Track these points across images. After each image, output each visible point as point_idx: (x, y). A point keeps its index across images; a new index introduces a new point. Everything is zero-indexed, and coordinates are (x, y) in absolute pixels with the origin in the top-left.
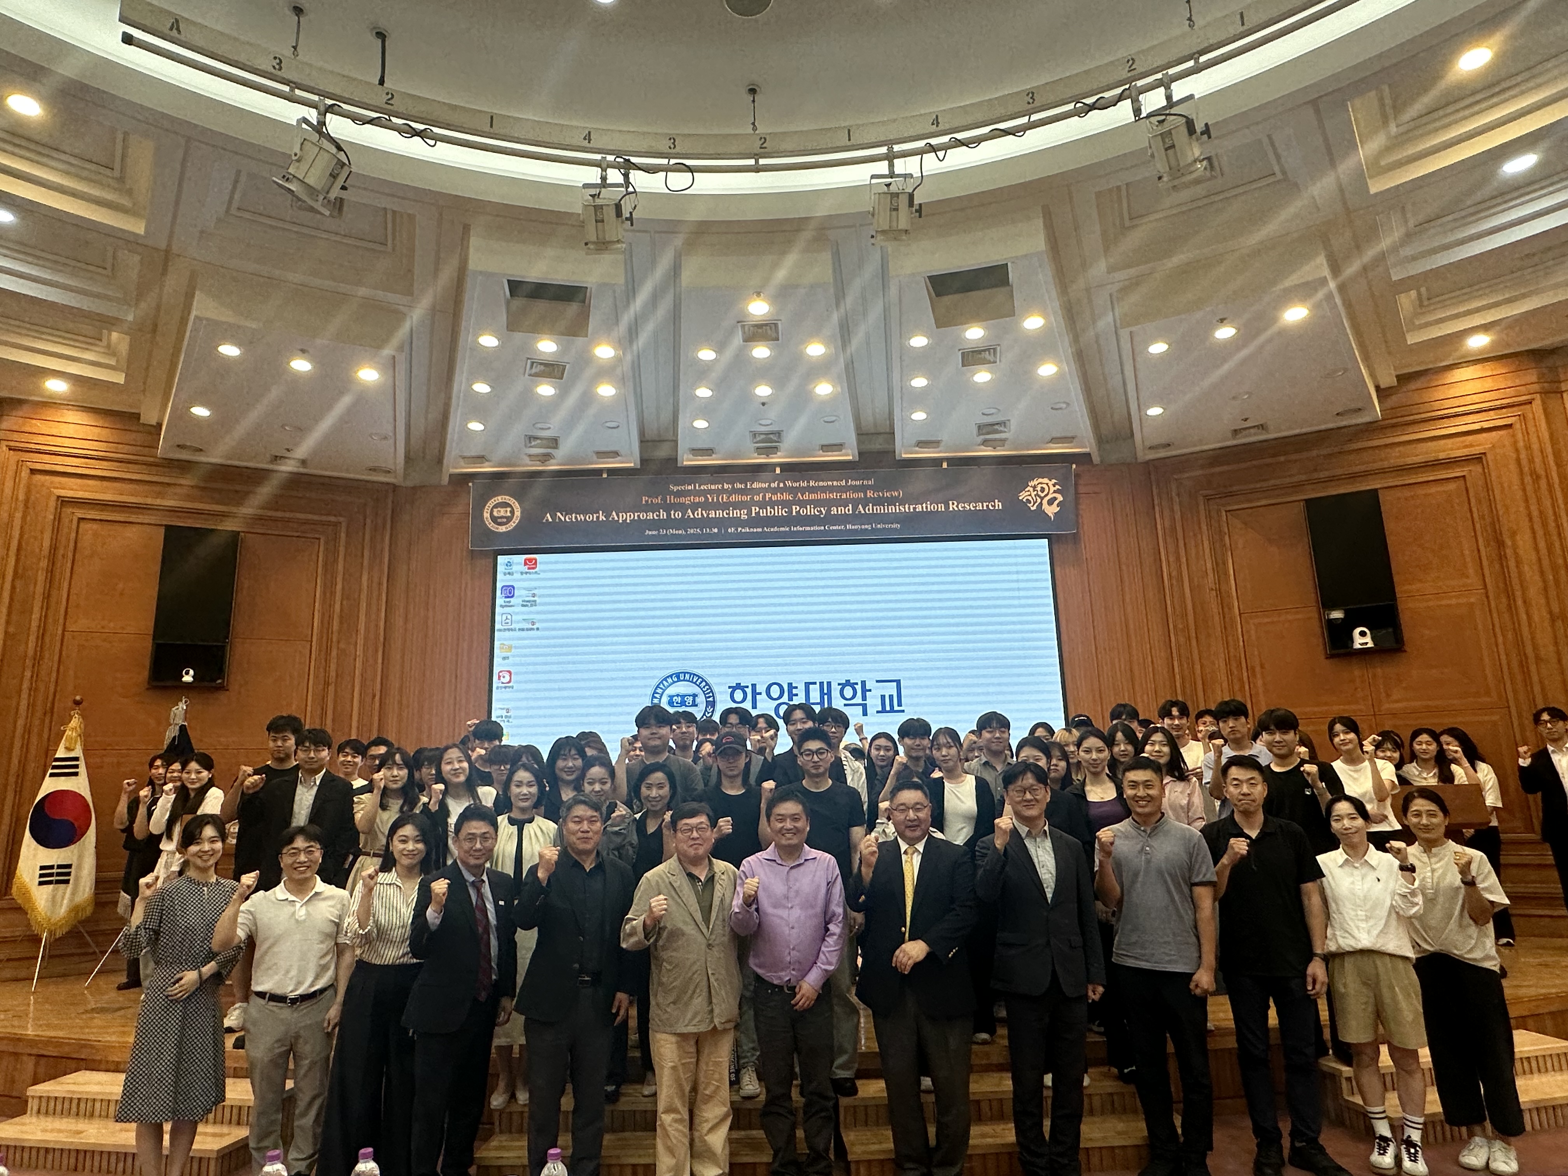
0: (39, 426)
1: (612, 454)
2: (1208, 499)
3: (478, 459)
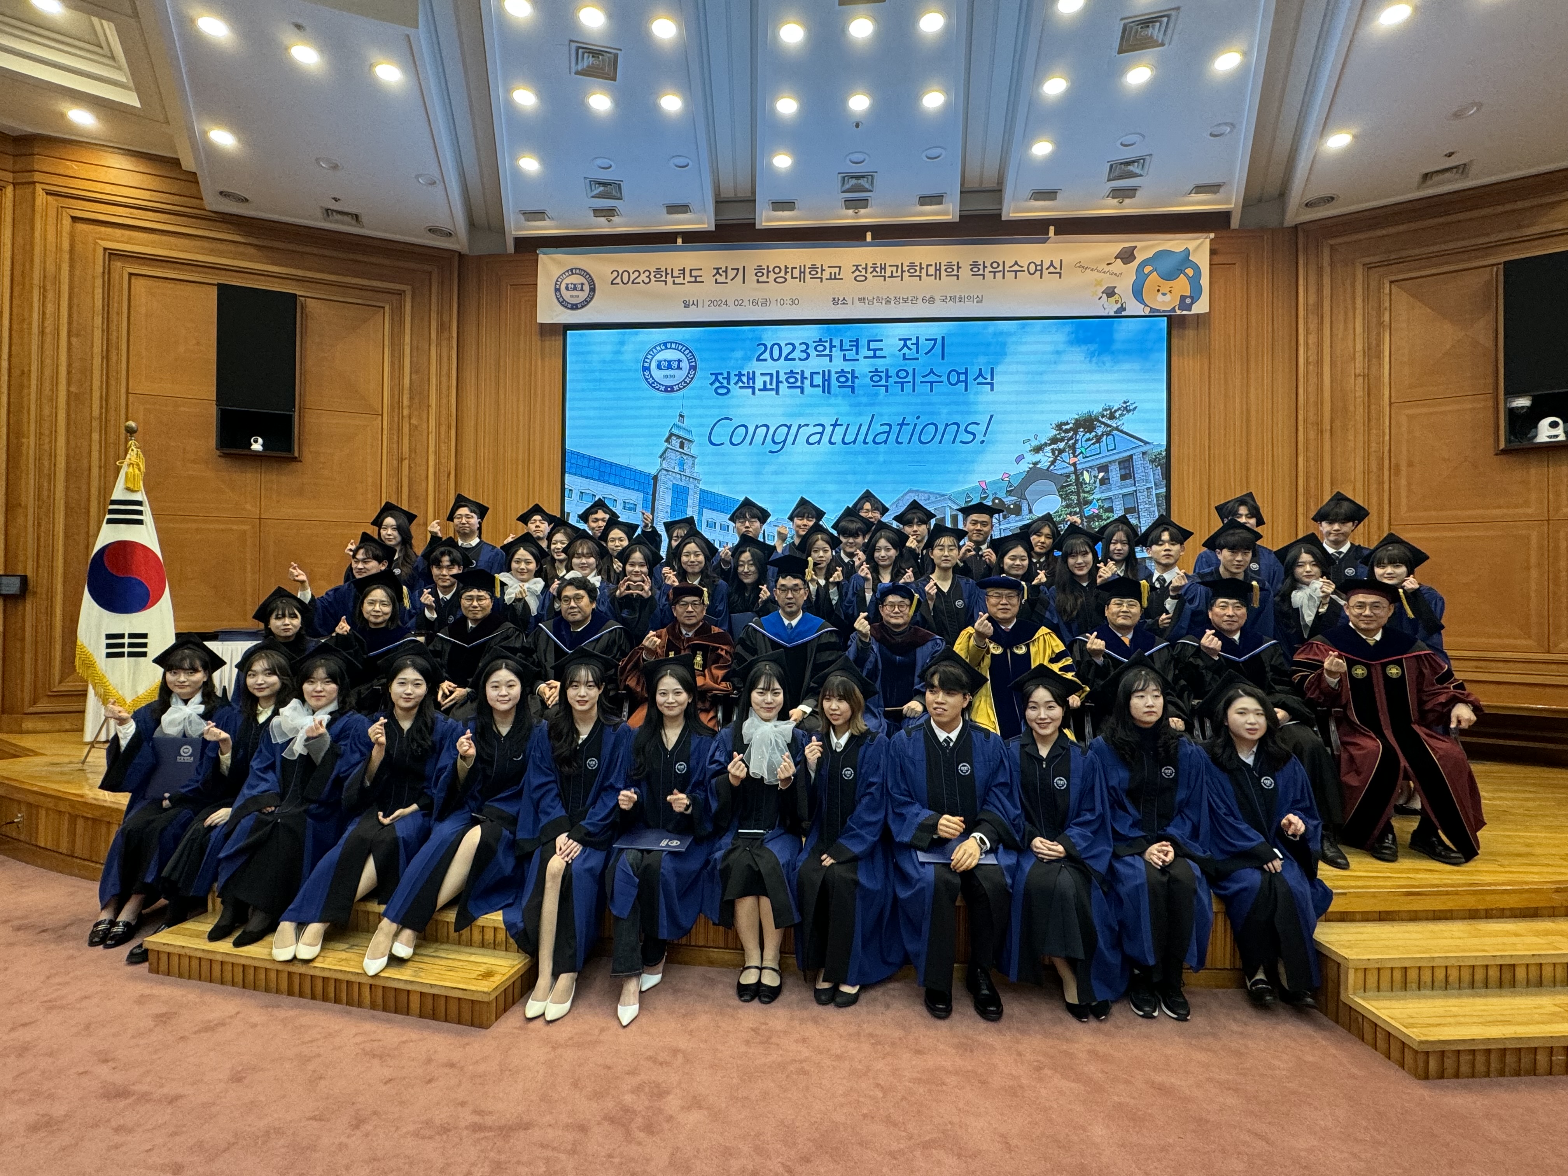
0: (74, 168)
1: (684, 208)
2: (1368, 267)
3: (539, 215)
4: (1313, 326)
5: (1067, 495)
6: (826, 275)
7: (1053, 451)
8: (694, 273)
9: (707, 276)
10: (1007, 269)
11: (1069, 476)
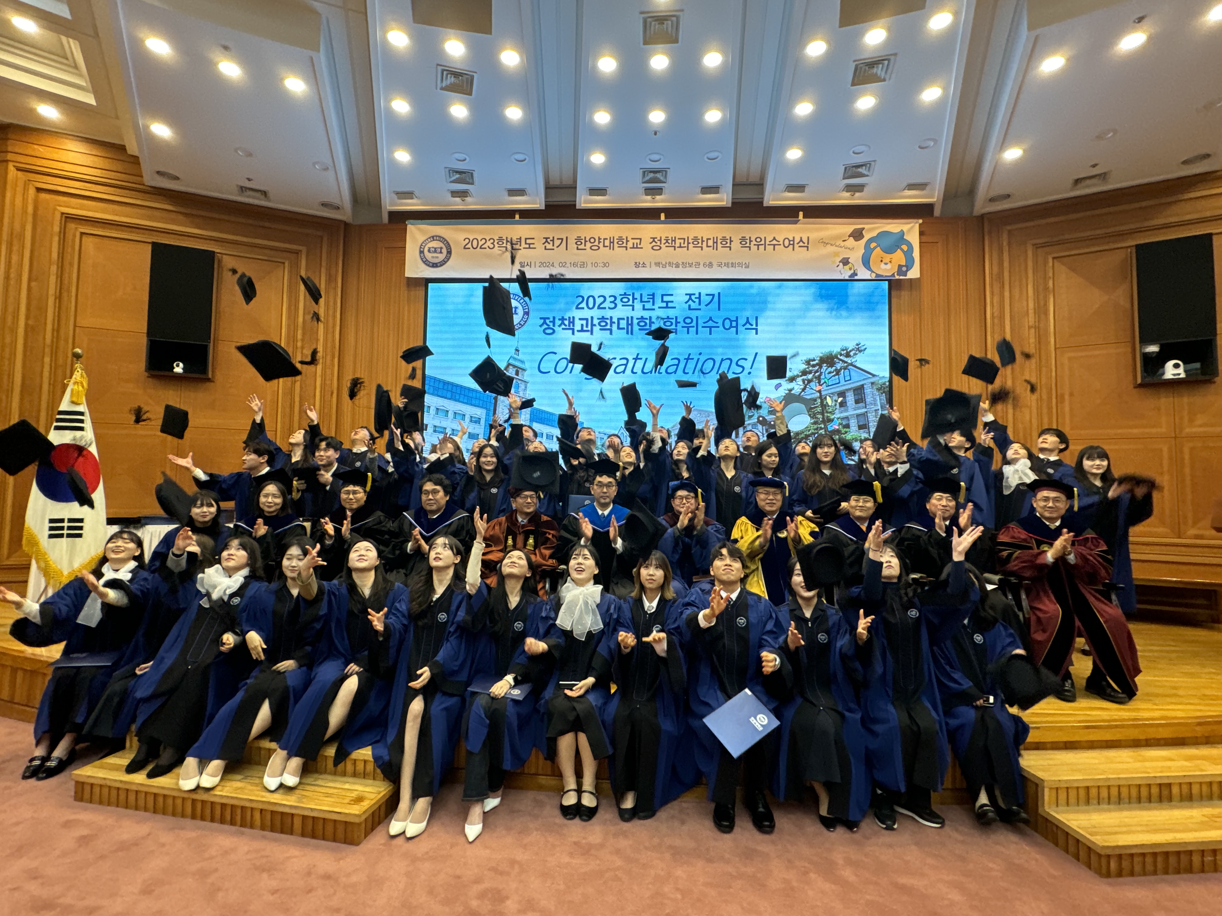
0: (42, 151)
1: (521, 192)
2: (1037, 247)
3: (409, 195)
4: (996, 290)
5: (815, 414)
6: (630, 244)
7: (803, 381)
8: (528, 241)
9: (539, 245)
10: (767, 243)
11: (815, 400)
